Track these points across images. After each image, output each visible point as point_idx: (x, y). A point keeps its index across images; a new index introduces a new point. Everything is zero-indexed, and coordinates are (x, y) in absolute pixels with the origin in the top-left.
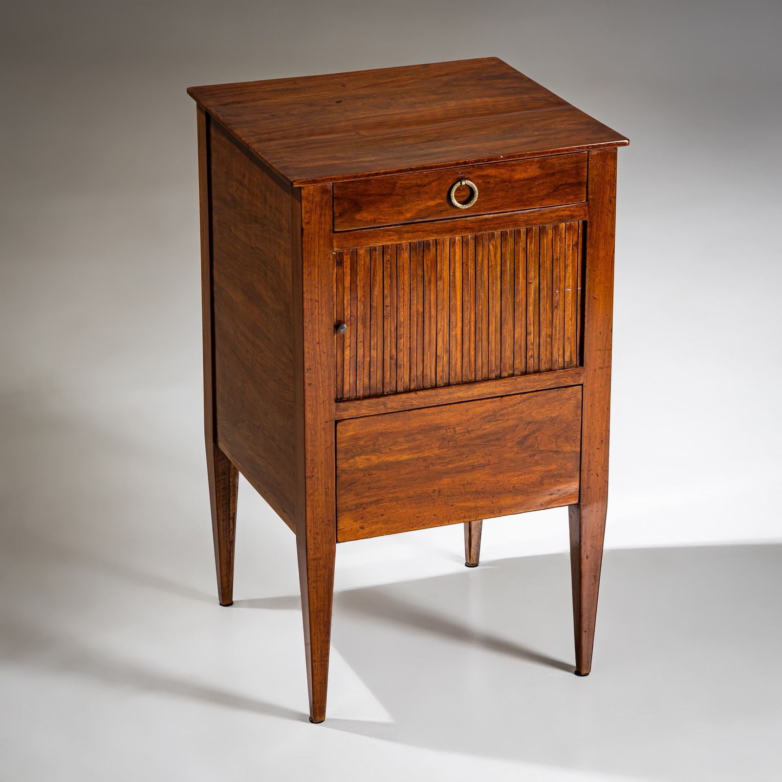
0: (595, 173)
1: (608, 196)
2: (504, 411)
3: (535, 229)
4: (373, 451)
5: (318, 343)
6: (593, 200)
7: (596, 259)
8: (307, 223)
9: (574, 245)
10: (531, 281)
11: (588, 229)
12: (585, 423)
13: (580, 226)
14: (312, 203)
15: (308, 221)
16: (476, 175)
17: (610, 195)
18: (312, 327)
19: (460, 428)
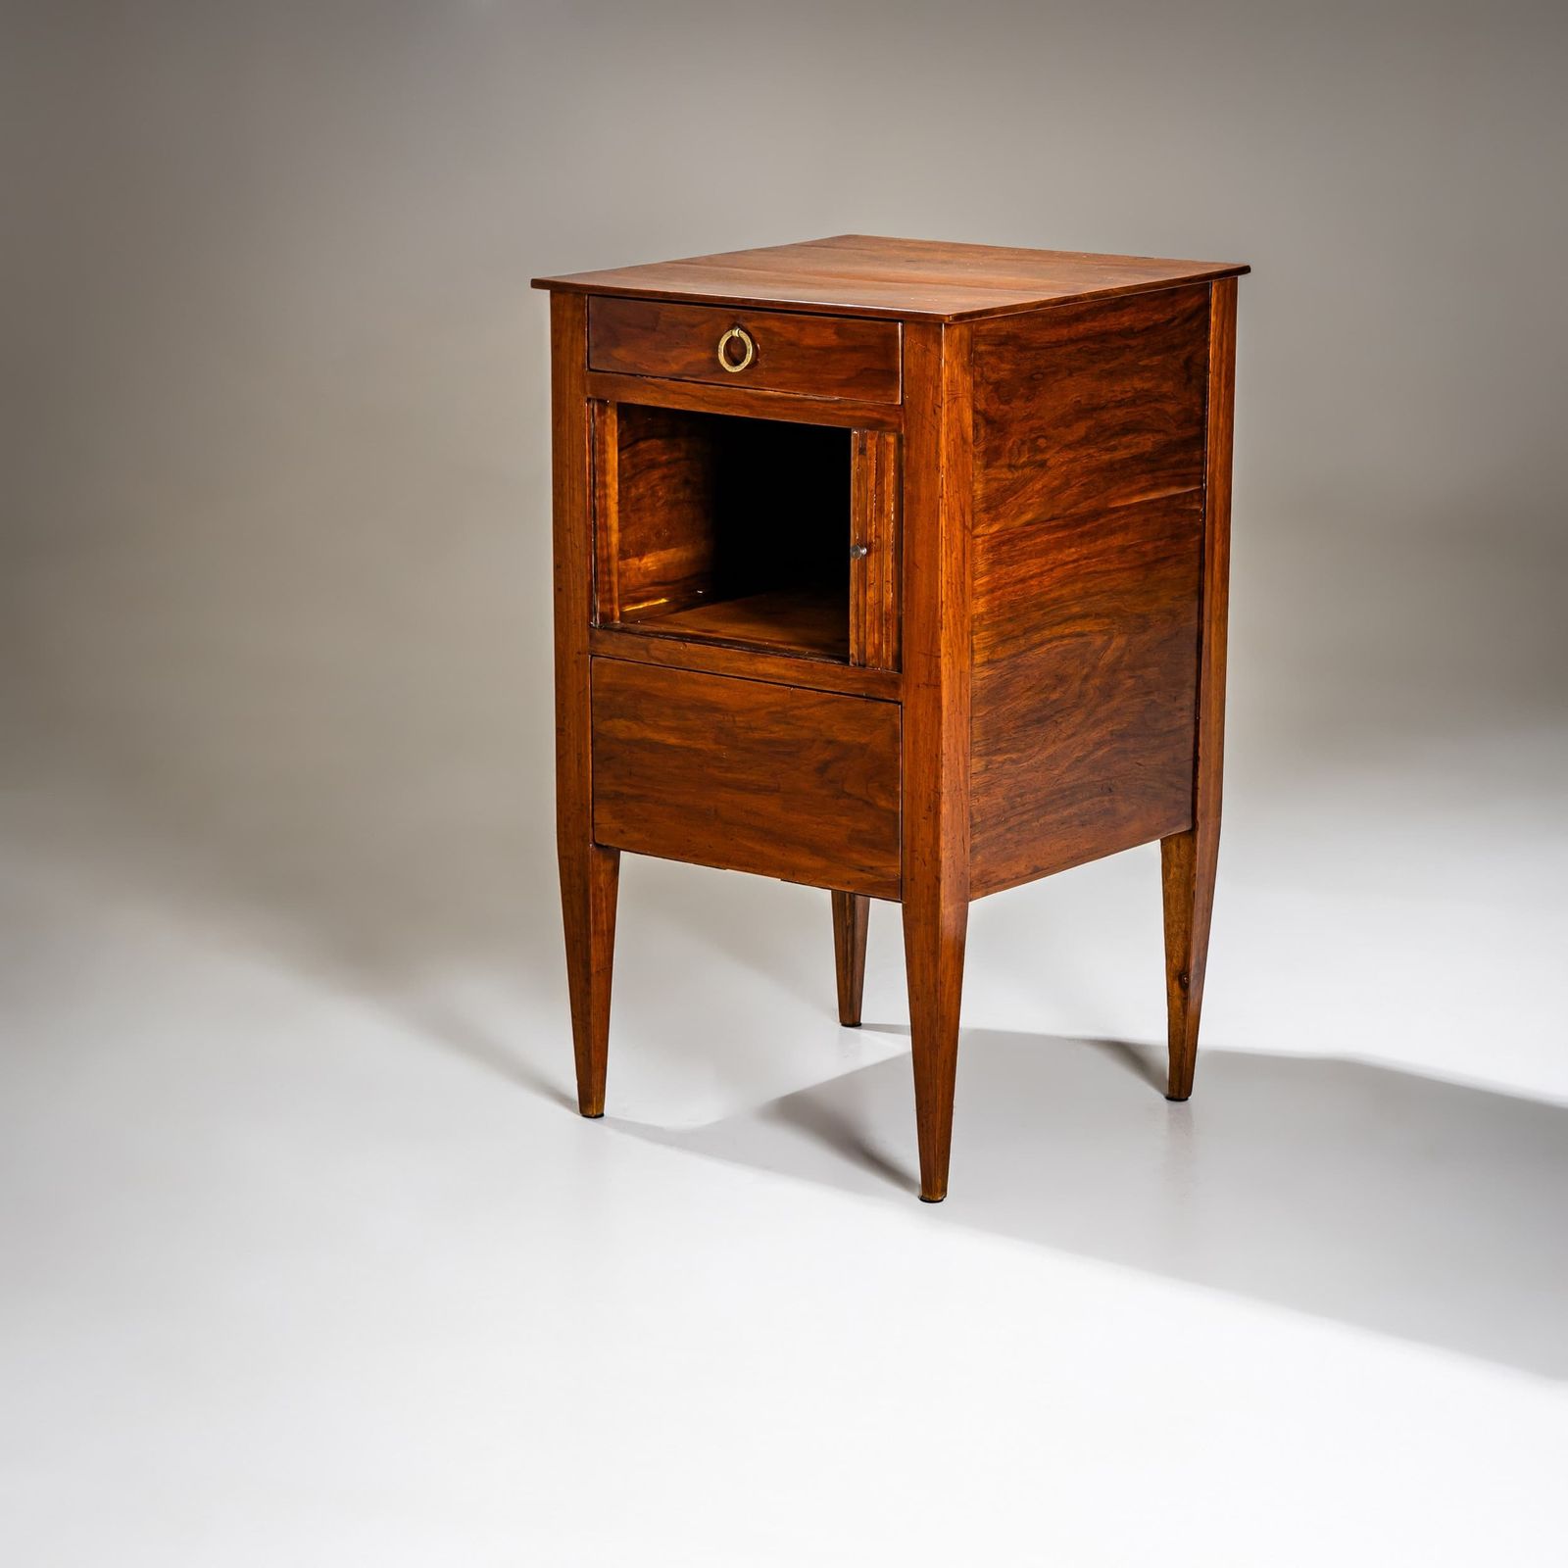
0: (913, 360)
1: (931, 403)
2: (796, 712)
6: (910, 403)
8: (557, 347)
11: (905, 450)
16: (752, 325)
17: (934, 401)
18: (562, 504)
19: (741, 719)
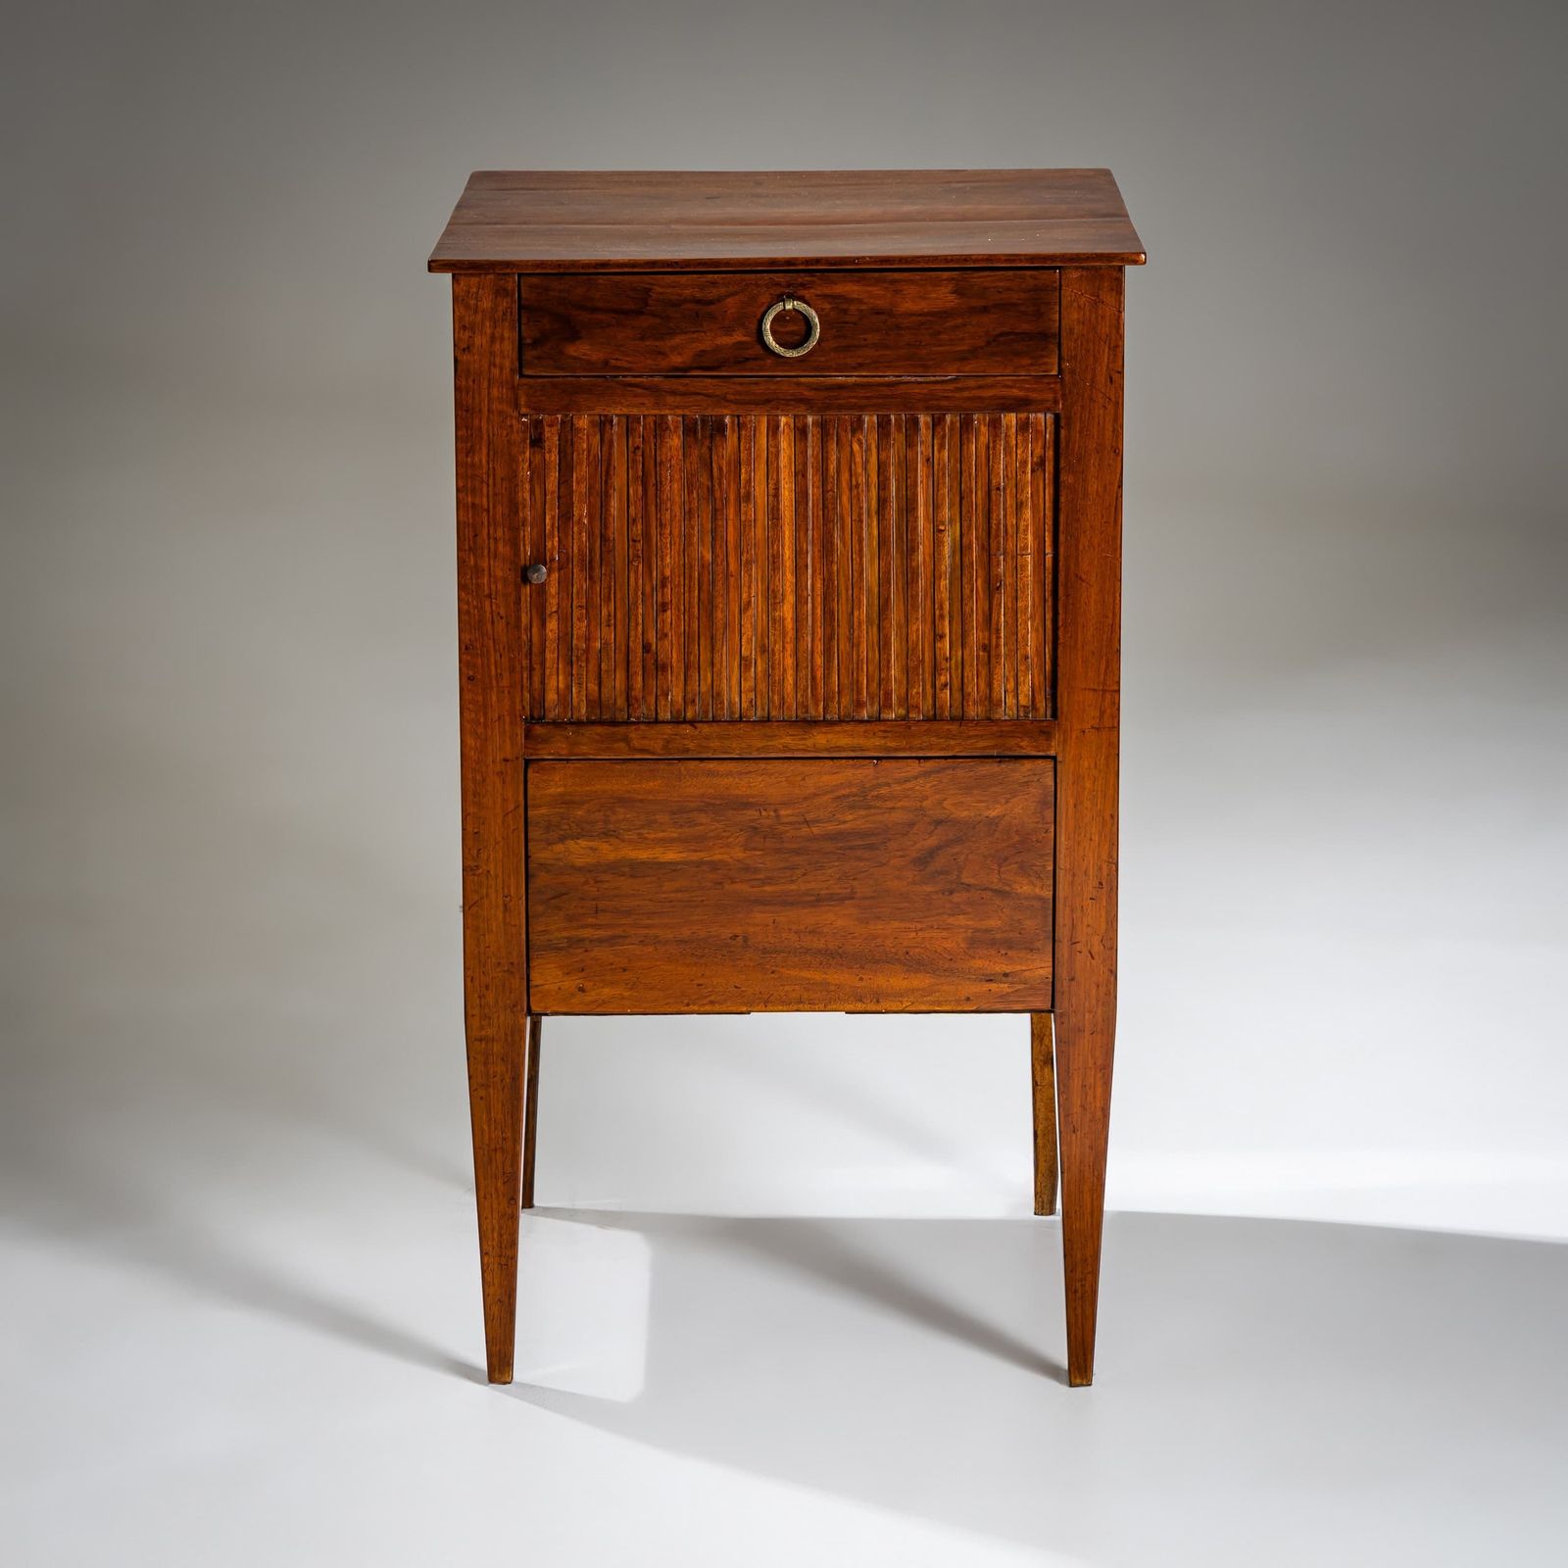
0: (1076, 316)
1: (1105, 368)
2: (884, 791)
3: (952, 421)
4: (606, 835)
5: (489, 596)
6: (1073, 372)
7: (1080, 496)
8: (464, 350)
9: (1036, 464)
10: (942, 528)
11: (1063, 433)
12: (1063, 839)
13: (1048, 424)
14: (476, 311)
15: (465, 346)
16: (819, 293)
17: (1111, 366)
18: (476, 562)
19: (789, 812)
